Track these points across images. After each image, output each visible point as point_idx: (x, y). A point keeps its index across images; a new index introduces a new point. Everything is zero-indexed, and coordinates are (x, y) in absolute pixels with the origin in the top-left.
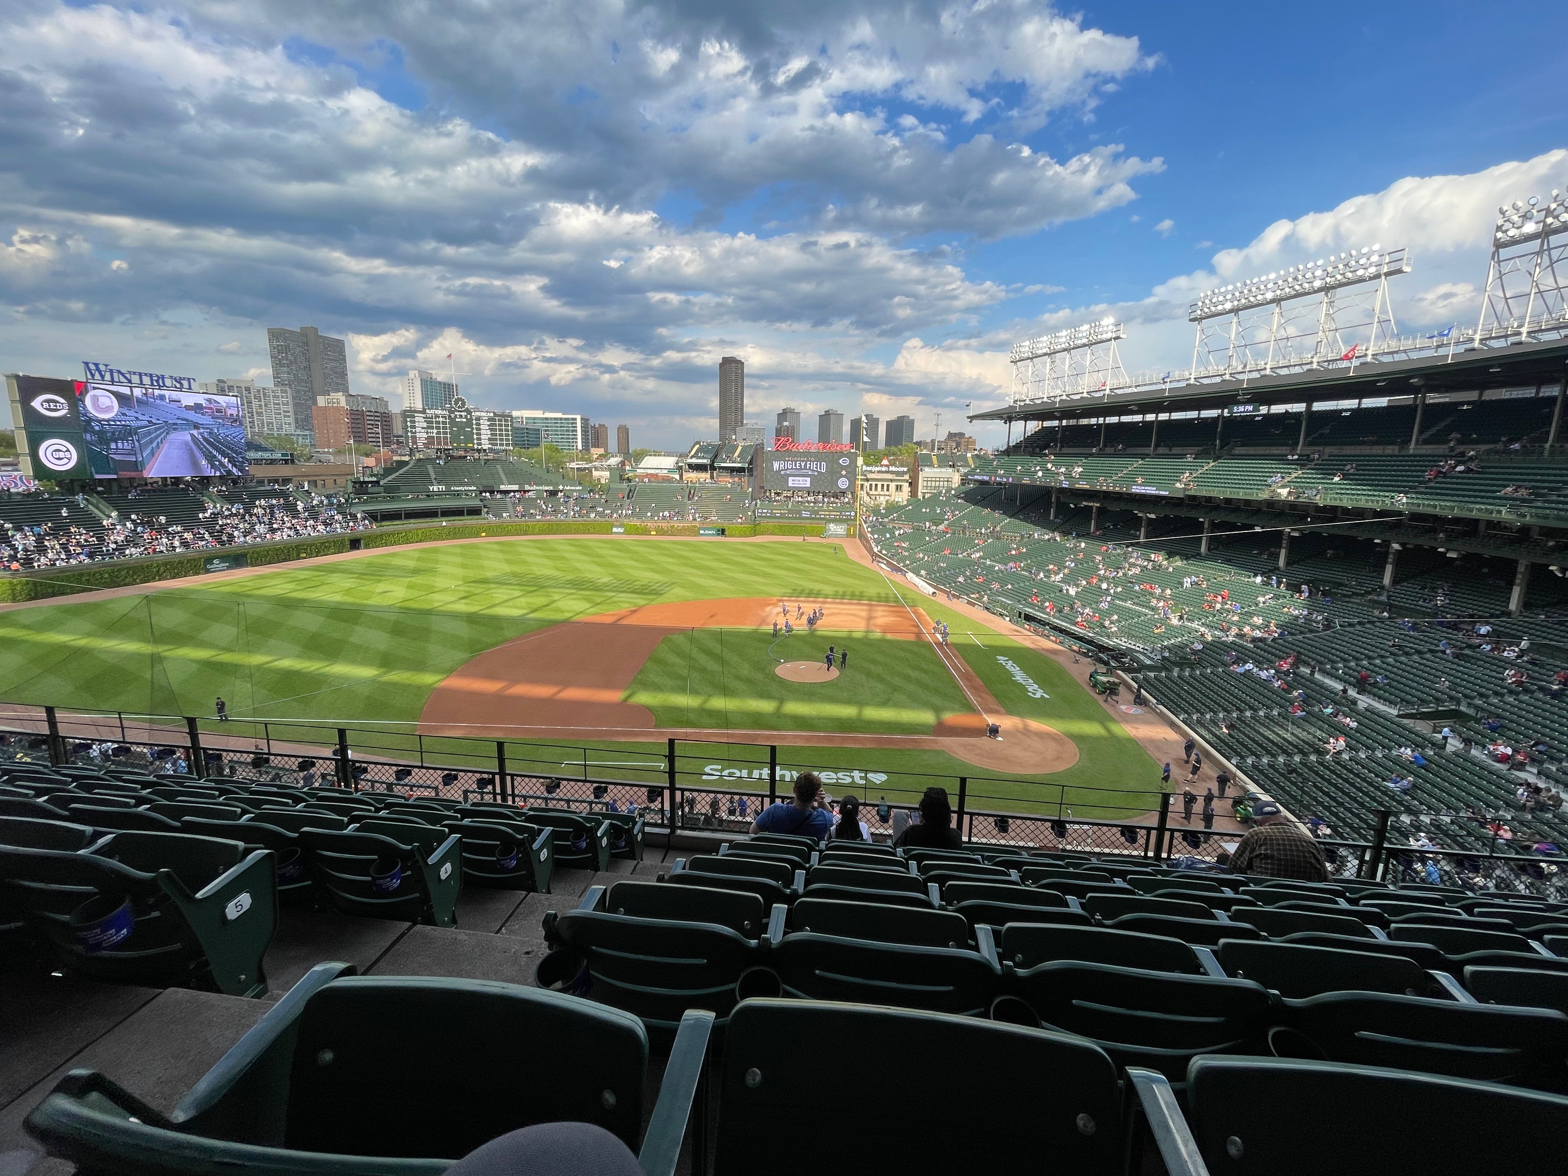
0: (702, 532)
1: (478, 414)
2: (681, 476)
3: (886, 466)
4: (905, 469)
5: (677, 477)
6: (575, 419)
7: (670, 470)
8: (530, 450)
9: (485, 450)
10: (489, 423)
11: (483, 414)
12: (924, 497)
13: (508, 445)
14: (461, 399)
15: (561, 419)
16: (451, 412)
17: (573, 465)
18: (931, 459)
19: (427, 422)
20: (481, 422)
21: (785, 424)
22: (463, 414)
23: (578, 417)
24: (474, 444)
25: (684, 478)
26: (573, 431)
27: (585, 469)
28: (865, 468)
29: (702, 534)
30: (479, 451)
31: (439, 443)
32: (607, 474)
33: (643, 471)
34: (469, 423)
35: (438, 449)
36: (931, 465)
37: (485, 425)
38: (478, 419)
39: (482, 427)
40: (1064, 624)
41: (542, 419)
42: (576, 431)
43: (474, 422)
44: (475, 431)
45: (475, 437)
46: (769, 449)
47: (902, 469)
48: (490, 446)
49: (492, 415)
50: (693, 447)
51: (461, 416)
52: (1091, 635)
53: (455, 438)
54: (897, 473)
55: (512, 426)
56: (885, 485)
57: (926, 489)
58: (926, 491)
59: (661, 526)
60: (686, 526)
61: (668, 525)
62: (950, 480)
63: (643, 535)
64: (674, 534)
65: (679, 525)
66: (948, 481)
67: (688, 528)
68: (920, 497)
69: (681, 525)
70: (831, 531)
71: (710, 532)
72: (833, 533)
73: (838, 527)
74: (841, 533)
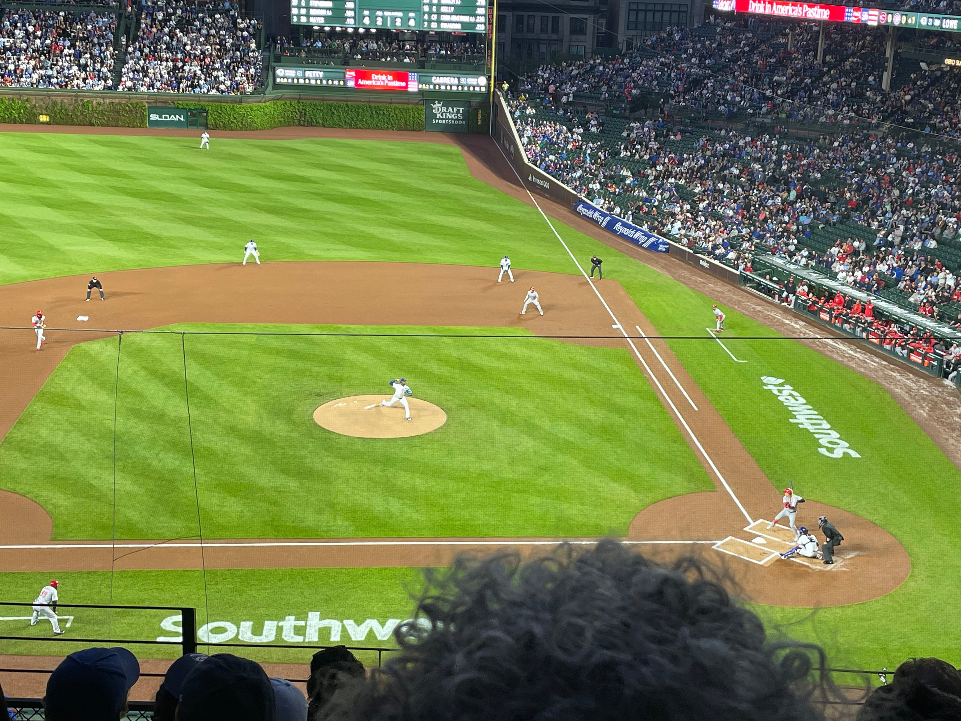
0: (154, 117)
56: (550, 19)
57: (636, 29)
58: (634, 33)
59: (62, 102)
60: (120, 104)
61: (76, 101)
62: (683, 9)
63: (22, 122)
64: (94, 121)
65: (102, 101)
66: (679, 12)
67: (124, 110)
68: (620, 46)
69: (108, 101)
70: (436, 119)
71: (172, 118)
72: (440, 121)
73: (450, 109)
74: (456, 122)
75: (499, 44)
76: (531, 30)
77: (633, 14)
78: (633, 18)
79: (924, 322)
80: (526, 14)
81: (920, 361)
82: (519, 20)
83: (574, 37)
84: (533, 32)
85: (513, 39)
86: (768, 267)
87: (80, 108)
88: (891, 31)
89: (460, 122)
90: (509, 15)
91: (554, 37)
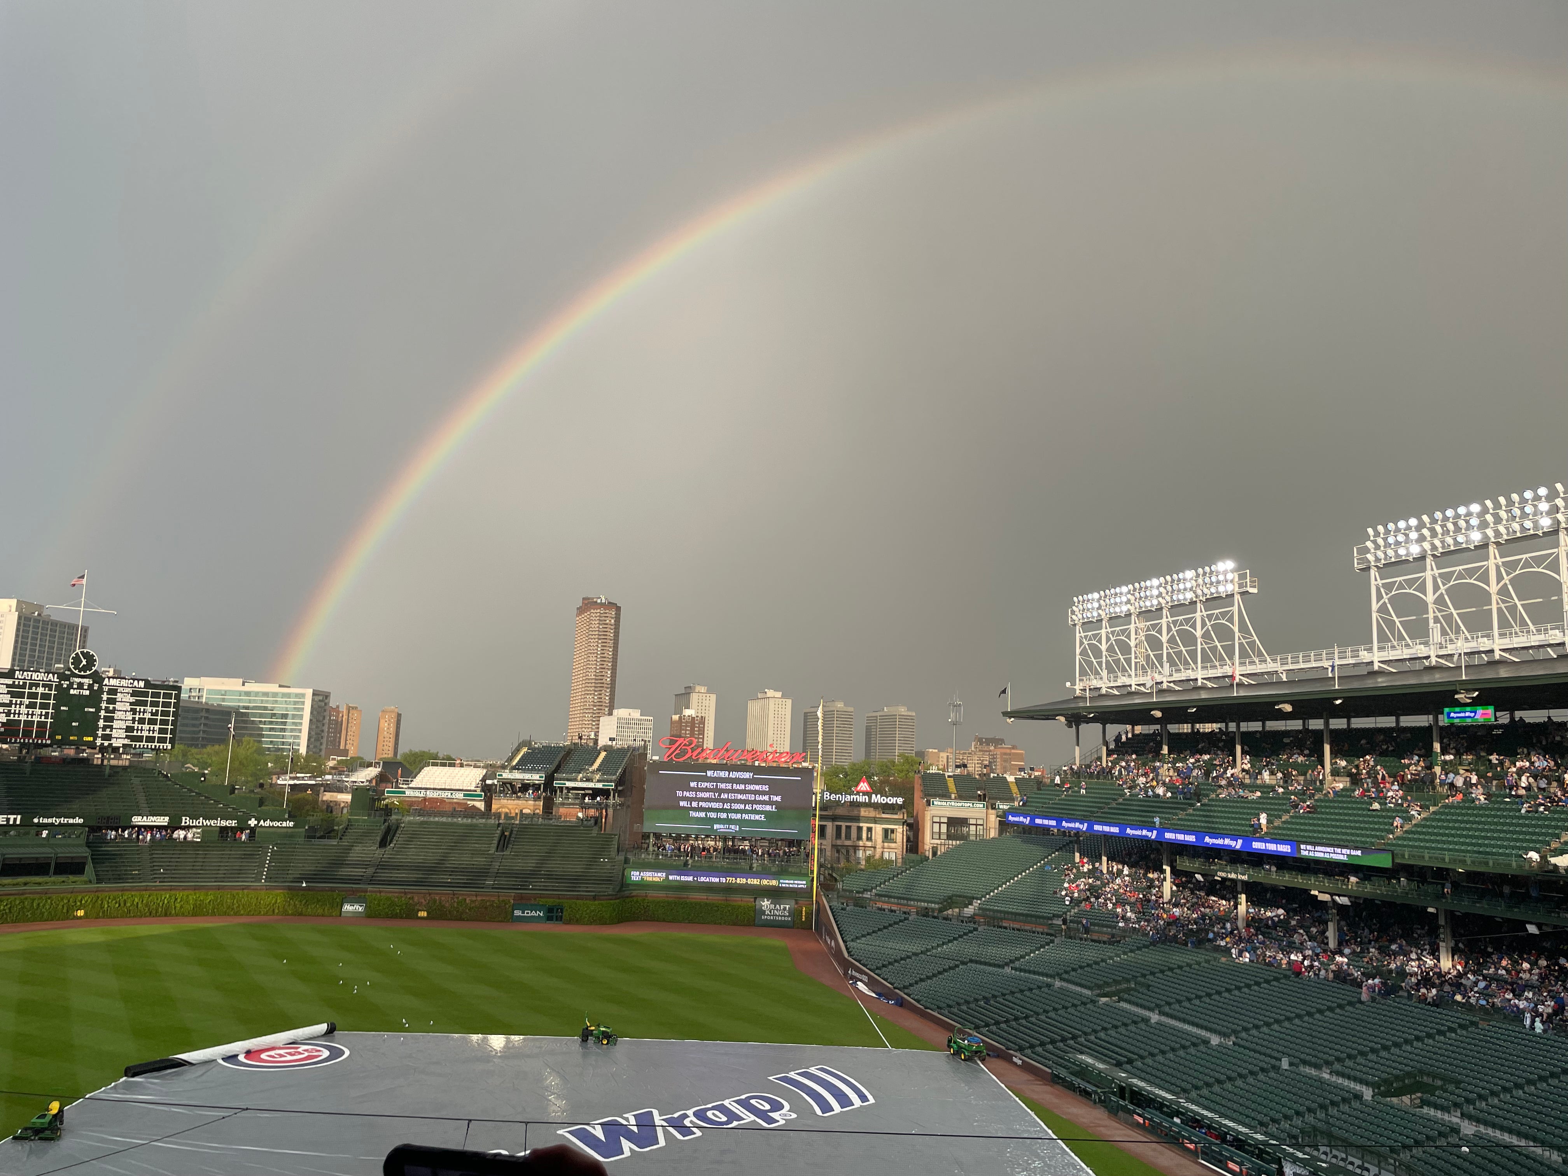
0: (517, 913)
1: (113, 682)
2: (489, 805)
3: (865, 793)
4: (900, 801)
5: (481, 805)
6: (303, 695)
7: (469, 794)
8: (209, 749)
9: (115, 750)
10: (132, 699)
11: (124, 683)
12: (934, 854)
13: (162, 740)
14: (86, 655)
15: (275, 695)
16: (62, 677)
17: (285, 781)
18: (945, 783)
19: (13, 694)
20: (119, 696)
21: (687, 712)
22: (86, 681)
23: (309, 692)
24: (95, 737)
25: (494, 807)
26: (294, 717)
27: (305, 787)
28: (827, 795)
29: (520, 919)
30: (102, 749)
31: (27, 733)
32: (347, 797)
33: (417, 794)
34: (94, 698)
35: (23, 745)
36: (945, 796)
37: (124, 702)
38: (113, 691)
39: (118, 706)
40: (1205, 1113)
41: (240, 693)
42: (301, 717)
43: (105, 697)
44: (103, 713)
45: (101, 723)
46: (656, 758)
47: (892, 800)
48: (127, 741)
49: (142, 684)
50: (518, 750)
51: (80, 686)
52: (1259, 1137)
53: (61, 723)
54: (886, 808)
55: (176, 705)
56: (865, 829)
57: (940, 839)
58: (939, 842)
59: (440, 899)
60: (489, 901)
61: (453, 898)
62: (980, 822)
63: (402, 918)
64: (464, 916)
65: (474, 898)
66: (976, 825)
67: (492, 905)
68: (927, 853)
69: (479, 898)
70: (765, 915)
71: (533, 914)
72: (769, 918)
73: (778, 906)
74: (783, 918)
75: (821, 851)
76: (848, 837)
77: (936, 826)
78: (936, 829)
79: (1236, 1127)
80: (844, 825)
81: (1238, 1170)
82: (839, 828)
83: (886, 844)
84: (850, 839)
85: (832, 845)
86: (1077, 1065)
87: (455, 905)
88: (1165, 846)
89: (786, 919)
90: (829, 825)
91: (869, 844)
